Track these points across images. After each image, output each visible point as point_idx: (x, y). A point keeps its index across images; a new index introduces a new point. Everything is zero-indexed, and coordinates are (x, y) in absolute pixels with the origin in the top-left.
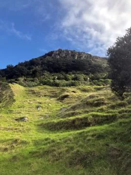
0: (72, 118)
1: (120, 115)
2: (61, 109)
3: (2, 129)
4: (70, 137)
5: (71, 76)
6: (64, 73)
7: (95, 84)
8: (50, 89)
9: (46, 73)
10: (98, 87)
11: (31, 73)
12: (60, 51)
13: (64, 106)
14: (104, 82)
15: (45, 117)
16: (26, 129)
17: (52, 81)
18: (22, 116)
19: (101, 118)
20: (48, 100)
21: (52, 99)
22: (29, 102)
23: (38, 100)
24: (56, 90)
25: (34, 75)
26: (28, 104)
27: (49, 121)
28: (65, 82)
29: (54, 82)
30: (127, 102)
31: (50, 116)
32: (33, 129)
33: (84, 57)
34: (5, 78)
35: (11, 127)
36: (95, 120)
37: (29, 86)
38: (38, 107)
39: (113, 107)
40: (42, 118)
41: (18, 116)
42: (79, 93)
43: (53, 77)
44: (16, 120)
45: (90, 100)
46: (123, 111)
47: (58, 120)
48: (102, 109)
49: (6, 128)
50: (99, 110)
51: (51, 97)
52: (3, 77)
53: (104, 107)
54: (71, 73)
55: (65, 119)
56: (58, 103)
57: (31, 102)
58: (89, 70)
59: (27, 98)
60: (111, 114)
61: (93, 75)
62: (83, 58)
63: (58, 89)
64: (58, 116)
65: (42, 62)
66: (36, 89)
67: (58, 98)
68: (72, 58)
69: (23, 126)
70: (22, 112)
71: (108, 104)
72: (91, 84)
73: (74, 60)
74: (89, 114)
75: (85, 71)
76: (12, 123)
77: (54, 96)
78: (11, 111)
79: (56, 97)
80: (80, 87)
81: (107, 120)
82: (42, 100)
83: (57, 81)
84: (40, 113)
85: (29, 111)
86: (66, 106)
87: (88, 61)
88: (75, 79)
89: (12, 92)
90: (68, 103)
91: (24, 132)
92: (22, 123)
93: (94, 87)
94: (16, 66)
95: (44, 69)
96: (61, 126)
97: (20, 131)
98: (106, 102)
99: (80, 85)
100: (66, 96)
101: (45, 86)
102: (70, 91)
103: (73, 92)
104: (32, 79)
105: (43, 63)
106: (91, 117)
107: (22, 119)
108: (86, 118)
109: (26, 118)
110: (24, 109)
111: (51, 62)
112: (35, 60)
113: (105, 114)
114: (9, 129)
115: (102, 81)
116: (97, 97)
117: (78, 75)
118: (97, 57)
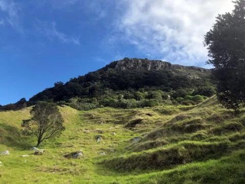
0: (151, 151)
1: (233, 144)
2: (132, 140)
3: (44, 170)
4: (152, 181)
5: (143, 94)
6: (133, 90)
7: (179, 102)
8: (115, 112)
9: (108, 91)
10: (185, 106)
11: (88, 91)
12: (127, 61)
13: (135, 136)
14: (194, 99)
15: (108, 151)
16: (80, 170)
17: (116, 100)
18: (74, 150)
19: (199, 149)
20: (111, 128)
21: (118, 126)
22: (84, 130)
23: (98, 127)
24: (123, 113)
25: (91, 94)
26: (83, 134)
27: (114, 157)
28: (135, 101)
29: (120, 101)
30: (241, 124)
31: (115, 150)
32: (90, 170)
33: (160, 66)
34: (52, 100)
35: (57, 167)
36: (190, 154)
37: (85, 109)
38: (97, 138)
39: (218, 132)
40: (104, 153)
41: (69, 151)
42: (157, 116)
43: (117, 96)
44: (66, 156)
45: (178, 123)
46: (237, 137)
47: (130, 155)
48: (199, 135)
49: (50, 169)
50: (195, 136)
51: (116, 123)
52: (49, 98)
53: (202, 132)
54: (143, 89)
55: (139, 153)
56: (126, 132)
57: (88, 131)
58: (169, 84)
59: (82, 126)
60: (217, 143)
61: (175, 92)
62: (159, 68)
63: (126, 111)
64: (128, 149)
65: (102, 76)
66: (94, 113)
67: (127, 123)
68: (143, 69)
69: (75, 165)
70: (75, 146)
71: (209, 127)
72: (174, 103)
73: (146, 72)
74: (180, 143)
75: (162, 86)
76: (59, 162)
77: (120, 121)
78: (59, 145)
79: (124, 123)
80: (159, 107)
81: (212, 152)
82: (103, 127)
83: (125, 101)
84: (100, 146)
85: (84, 144)
86: (140, 135)
87: (167, 72)
88: (150, 97)
89: (60, 116)
90: (141, 132)
91: (77, 174)
92: (73, 161)
93: (179, 107)
94: (67, 83)
95: (105, 86)
96: (135, 164)
97: (71, 172)
98: (204, 124)
99: (157, 105)
100: (139, 121)
101: (106, 108)
102: (143, 113)
103: (149, 115)
104: (89, 99)
105: (103, 78)
106: (183, 148)
107: (74, 155)
108: (175, 151)
109: (80, 154)
110: (78, 141)
111: (114, 75)
112: (92, 74)
113: (206, 143)
114: (54, 170)
115: (190, 99)
116: (189, 118)
117: (153, 92)
118: (178, 67)
